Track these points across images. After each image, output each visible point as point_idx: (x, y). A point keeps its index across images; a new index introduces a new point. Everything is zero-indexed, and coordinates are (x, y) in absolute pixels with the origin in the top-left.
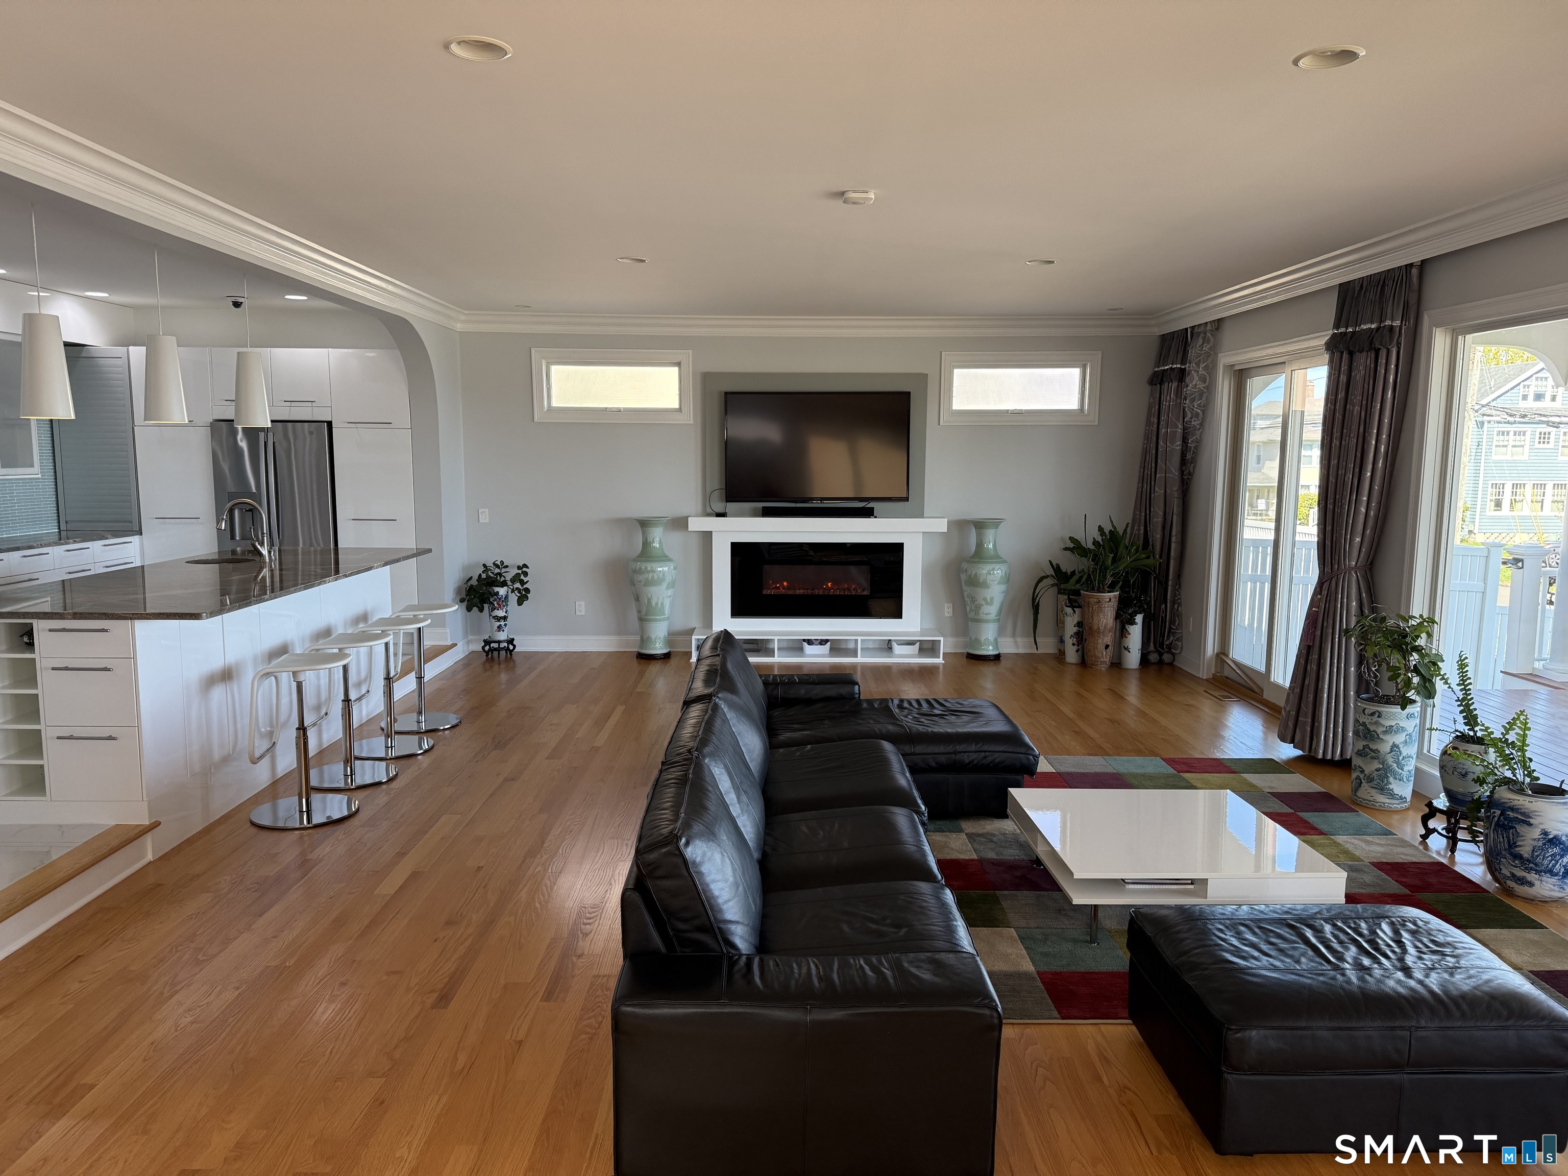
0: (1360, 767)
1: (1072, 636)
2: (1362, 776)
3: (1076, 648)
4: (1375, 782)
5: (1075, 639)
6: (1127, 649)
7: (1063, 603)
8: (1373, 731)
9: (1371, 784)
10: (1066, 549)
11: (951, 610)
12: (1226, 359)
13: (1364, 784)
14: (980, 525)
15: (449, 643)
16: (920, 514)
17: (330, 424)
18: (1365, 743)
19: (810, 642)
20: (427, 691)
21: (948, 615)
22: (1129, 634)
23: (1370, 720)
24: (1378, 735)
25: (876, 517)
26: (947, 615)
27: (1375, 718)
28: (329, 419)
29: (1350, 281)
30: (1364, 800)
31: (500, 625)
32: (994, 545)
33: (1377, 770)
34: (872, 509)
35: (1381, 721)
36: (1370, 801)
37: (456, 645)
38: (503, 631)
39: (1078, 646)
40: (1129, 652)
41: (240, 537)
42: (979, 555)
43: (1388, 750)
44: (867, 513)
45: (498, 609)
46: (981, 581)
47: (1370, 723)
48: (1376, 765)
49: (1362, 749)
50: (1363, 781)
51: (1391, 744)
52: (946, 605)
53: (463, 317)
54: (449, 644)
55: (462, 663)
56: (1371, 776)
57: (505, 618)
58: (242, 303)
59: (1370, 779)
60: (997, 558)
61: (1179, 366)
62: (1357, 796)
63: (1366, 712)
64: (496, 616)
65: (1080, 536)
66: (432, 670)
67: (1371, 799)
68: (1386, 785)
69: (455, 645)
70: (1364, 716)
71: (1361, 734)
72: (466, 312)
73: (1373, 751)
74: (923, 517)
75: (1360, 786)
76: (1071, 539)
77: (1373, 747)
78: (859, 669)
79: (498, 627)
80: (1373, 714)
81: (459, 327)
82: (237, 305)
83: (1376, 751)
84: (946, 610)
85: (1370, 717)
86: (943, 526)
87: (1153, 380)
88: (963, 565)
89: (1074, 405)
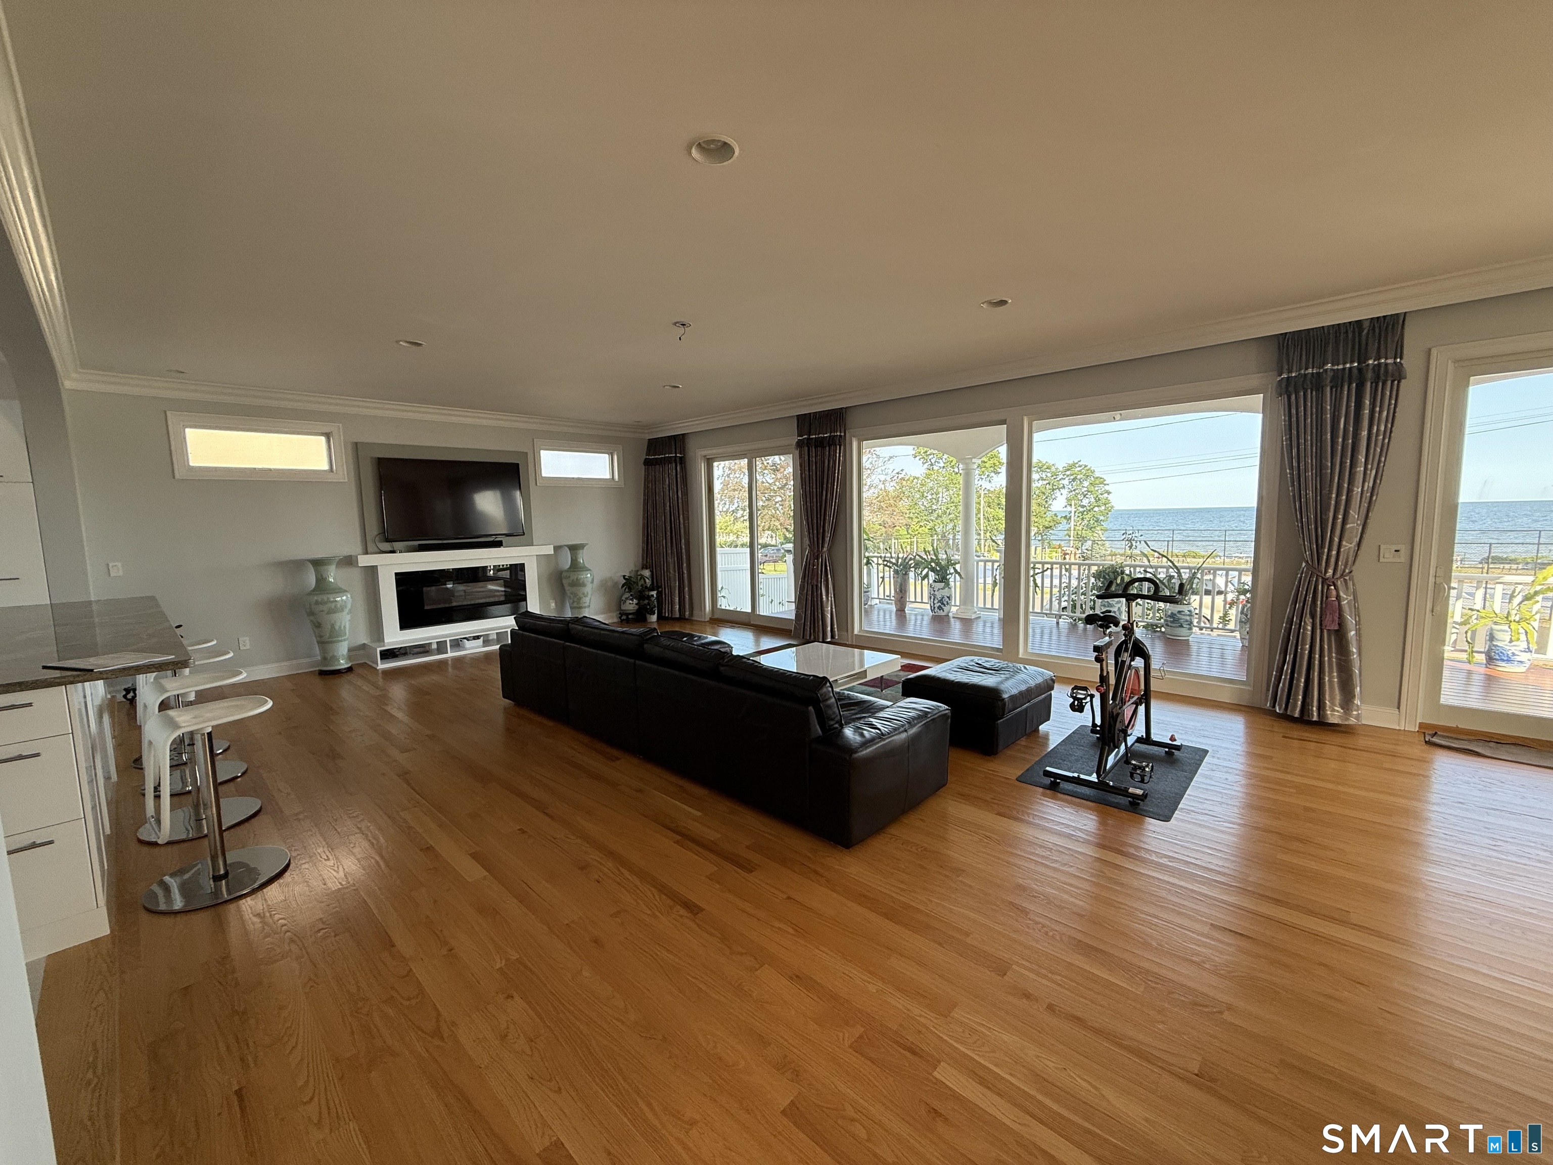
11: (554, 604)
12: (701, 453)
14: (573, 548)
16: (530, 544)
19: (468, 639)
25: (504, 547)
29: (804, 414)
32: (584, 560)
42: (575, 567)
44: (498, 544)
46: (580, 583)
52: (551, 601)
53: (75, 375)
60: (584, 569)
61: (677, 455)
72: (81, 370)
74: (532, 545)
84: (552, 604)
86: (549, 550)
87: (647, 463)
88: (564, 574)
89: (607, 476)
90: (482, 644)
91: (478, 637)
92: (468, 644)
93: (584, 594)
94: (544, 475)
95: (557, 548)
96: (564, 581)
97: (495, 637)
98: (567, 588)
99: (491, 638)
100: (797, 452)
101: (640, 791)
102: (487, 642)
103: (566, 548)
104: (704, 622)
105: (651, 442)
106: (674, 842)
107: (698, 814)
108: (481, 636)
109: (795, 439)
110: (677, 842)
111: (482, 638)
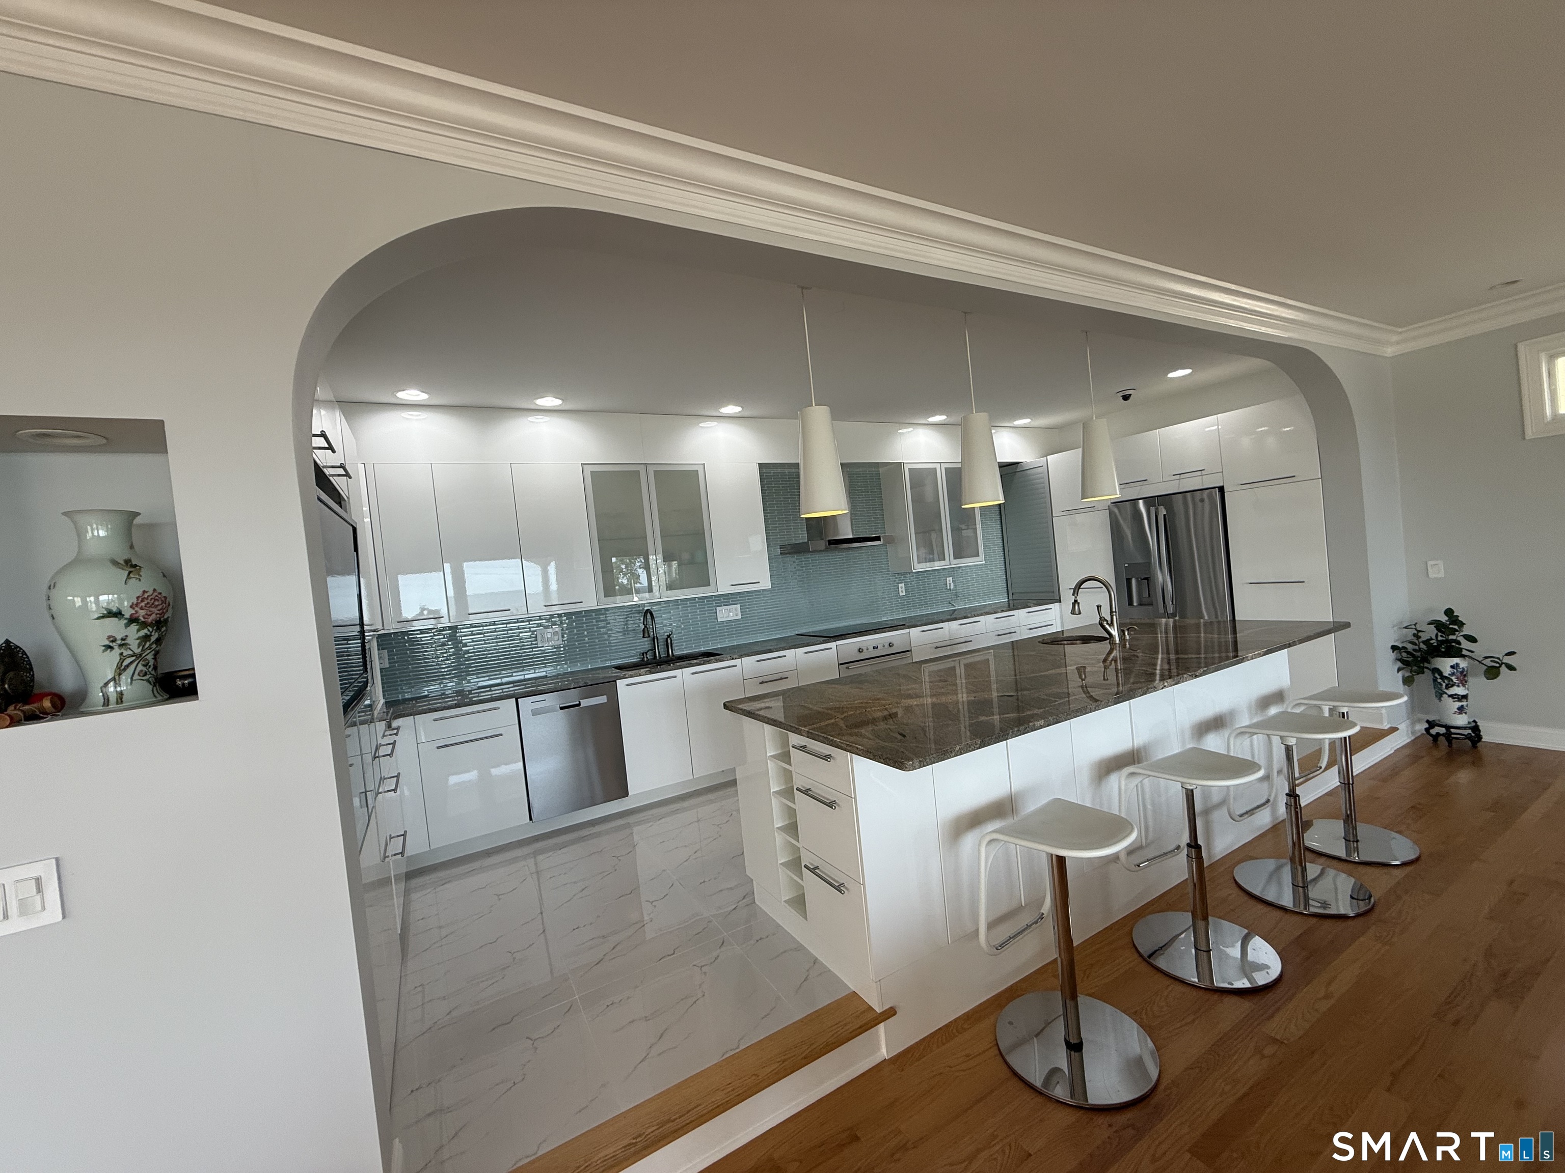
15: (1386, 726)
17: (1221, 489)
20: (1359, 790)
28: (1221, 484)
31: (1462, 706)
37: (1397, 729)
38: (1466, 713)
41: (1137, 602)
45: (1458, 686)
53: (1395, 338)
54: (1386, 728)
55: (1407, 752)
57: (1465, 697)
58: (1130, 395)
64: (1456, 695)
66: (1362, 762)
69: (1394, 730)
72: (1400, 330)
79: (1458, 709)
81: (1389, 351)
82: (1126, 398)
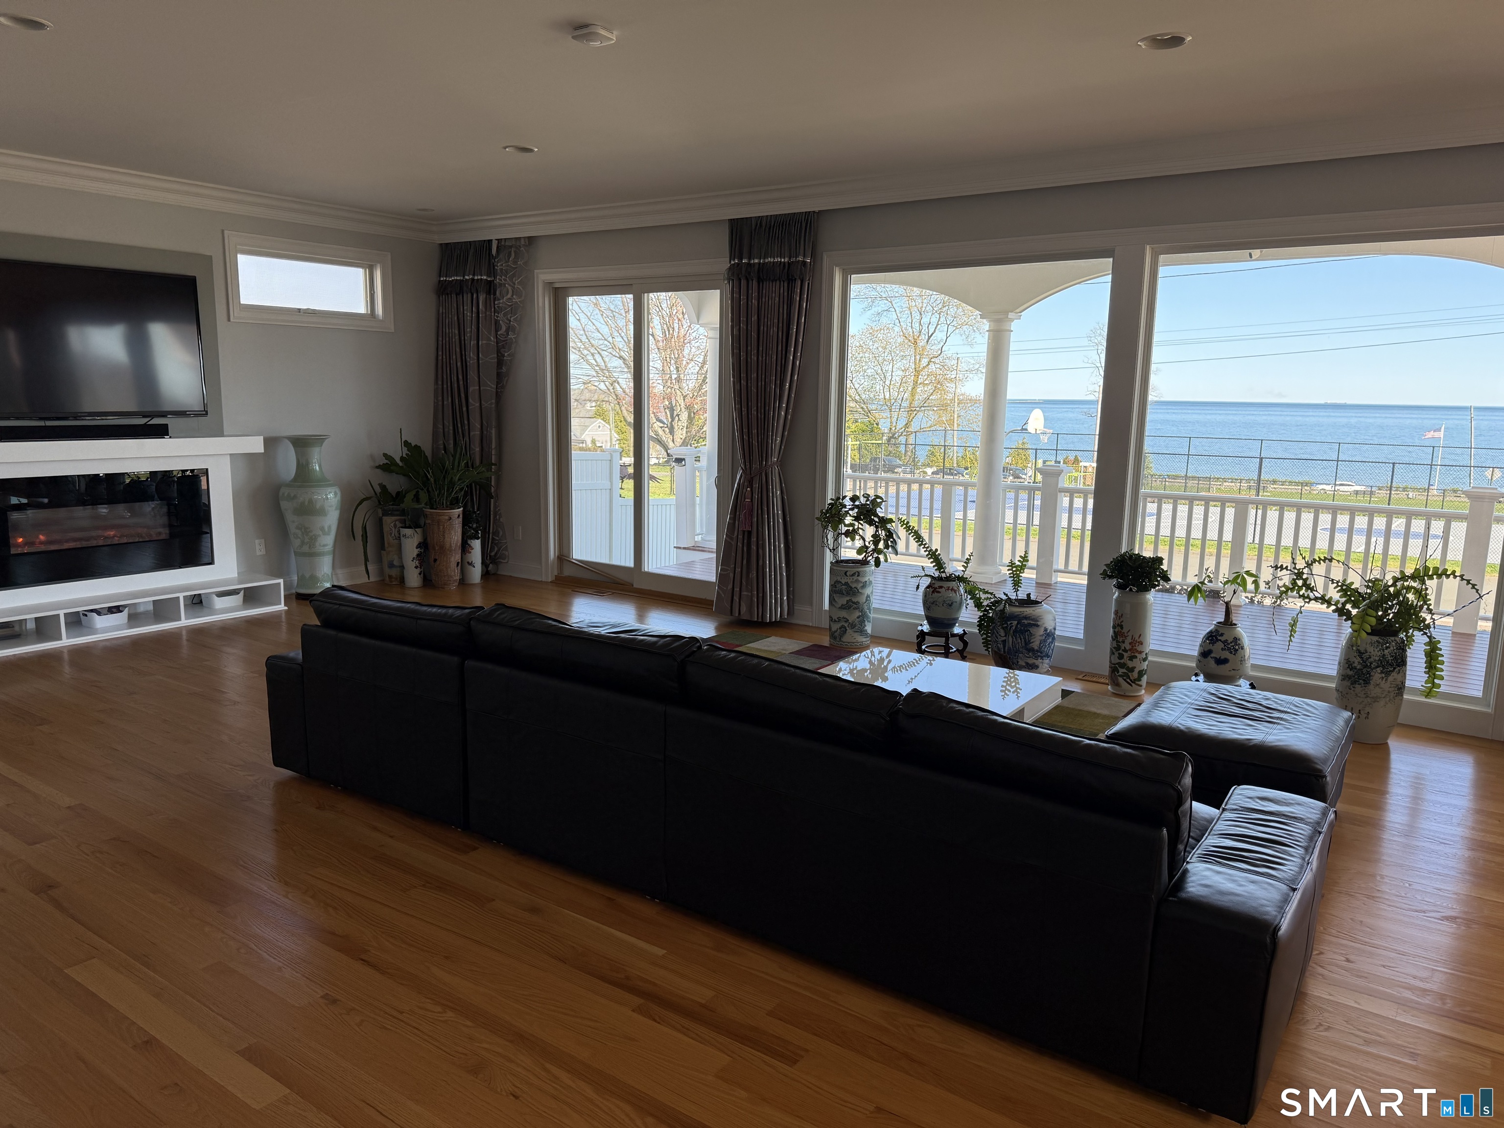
0: (844, 618)
1: (414, 558)
2: (846, 625)
3: (418, 570)
4: (857, 628)
5: (417, 562)
6: (471, 564)
7: (392, 525)
8: (855, 588)
9: (854, 630)
10: (378, 467)
11: (263, 546)
12: (543, 276)
13: (849, 630)
14: (301, 444)
16: (219, 432)
18: (848, 598)
19: (98, 612)
21: (260, 553)
22: (473, 549)
23: (851, 580)
24: (858, 590)
25: (170, 437)
26: (258, 553)
27: (855, 578)
29: (743, 218)
30: (849, 643)
32: (320, 466)
33: (858, 618)
34: (165, 427)
35: (860, 579)
36: (853, 643)
39: (421, 568)
40: (474, 567)
42: (304, 477)
43: (864, 601)
44: (161, 432)
46: (318, 507)
47: (852, 582)
48: (858, 614)
49: (845, 603)
50: (847, 628)
51: (866, 595)
52: (257, 541)
56: (854, 623)
59: (853, 626)
60: (322, 482)
61: (485, 278)
62: (842, 642)
63: (848, 574)
65: (390, 453)
67: (855, 641)
68: (864, 627)
70: (846, 577)
71: (844, 592)
73: (854, 603)
74: (221, 435)
75: (845, 633)
76: (385, 455)
77: (854, 600)
78: (184, 633)
80: (853, 575)
83: (857, 603)
84: (258, 547)
85: (851, 578)
86: (256, 445)
87: (443, 290)
88: (285, 491)
89: (360, 308)
90: (126, 621)
91: (117, 609)
92: (100, 622)
93: (322, 529)
94: (243, 301)
95: (270, 442)
96: (284, 505)
97: (151, 607)
98: (290, 517)
99: (141, 609)
100: (728, 288)
101: (534, 910)
102: (135, 618)
103: (287, 441)
104: (546, 583)
105: (448, 250)
106: (633, 1011)
107: (661, 952)
108: (125, 606)
109: (723, 264)
110: (638, 1010)
111: (126, 611)
